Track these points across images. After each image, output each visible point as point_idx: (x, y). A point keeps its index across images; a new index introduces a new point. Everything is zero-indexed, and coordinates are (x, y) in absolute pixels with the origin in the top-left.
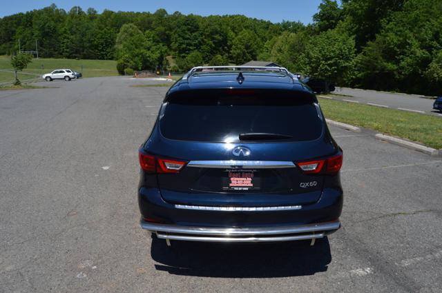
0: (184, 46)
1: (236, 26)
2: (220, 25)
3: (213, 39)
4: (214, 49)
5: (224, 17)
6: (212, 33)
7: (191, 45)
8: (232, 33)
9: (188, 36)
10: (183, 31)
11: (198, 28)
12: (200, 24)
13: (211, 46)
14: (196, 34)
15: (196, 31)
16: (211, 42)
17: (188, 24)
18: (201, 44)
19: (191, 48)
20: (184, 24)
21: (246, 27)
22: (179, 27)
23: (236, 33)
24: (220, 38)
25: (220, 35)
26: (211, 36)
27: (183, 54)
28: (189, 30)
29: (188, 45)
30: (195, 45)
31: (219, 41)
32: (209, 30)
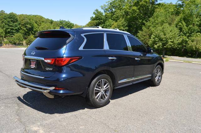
0: (9, 30)
1: (38, 21)
2: (30, 19)
3: (26, 27)
4: (27, 32)
5: (29, 15)
6: (25, 24)
7: (13, 29)
8: (36, 24)
9: (11, 24)
10: (9, 22)
11: (17, 20)
12: (18, 18)
13: (25, 31)
14: (16, 23)
15: (16, 22)
16: (25, 29)
17: (11, 18)
18: (19, 29)
19: (13, 31)
20: (9, 18)
21: (43, 22)
22: (6, 19)
23: (38, 24)
24: (30, 27)
25: (30, 25)
26: (24, 25)
27: (8, 35)
28: (12, 21)
29: (11, 29)
30: (16, 30)
31: (30, 28)
32: (24, 22)
